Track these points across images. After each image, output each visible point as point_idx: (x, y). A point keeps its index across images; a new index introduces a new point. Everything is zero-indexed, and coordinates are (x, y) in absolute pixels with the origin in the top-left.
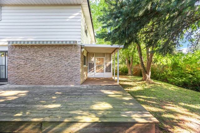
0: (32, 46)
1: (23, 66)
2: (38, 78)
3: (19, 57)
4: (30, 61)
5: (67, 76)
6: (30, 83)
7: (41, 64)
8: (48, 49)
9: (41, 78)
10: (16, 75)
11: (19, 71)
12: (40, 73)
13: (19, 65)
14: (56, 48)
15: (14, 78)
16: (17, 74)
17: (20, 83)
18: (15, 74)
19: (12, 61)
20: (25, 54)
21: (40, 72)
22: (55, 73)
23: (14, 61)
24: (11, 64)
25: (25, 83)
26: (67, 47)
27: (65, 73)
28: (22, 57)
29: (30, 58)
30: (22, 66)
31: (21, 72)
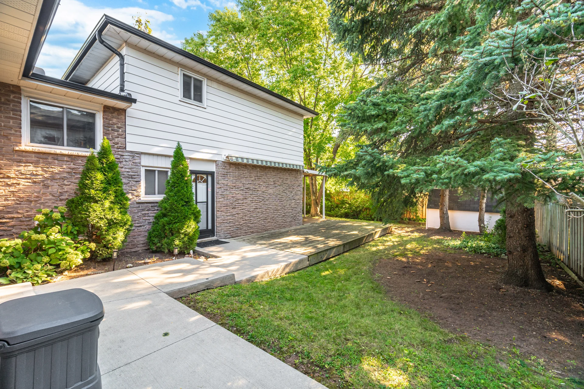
0: (254, 167)
1: (242, 202)
2: (261, 221)
3: (234, 185)
4: (251, 192)
5: (291, 214)
6: (251, 231)
7: (265, 198)
8: (273, 174)
9: (265, 221)
10: (231, 221)
11: (234, 211)
12: (264, 213)
13: (236, 201)
14: (281, 172)
15: (228, 225)
16: (232, 218)
17: (237, 233)
18: (228, 218)
19: (223, 194)
20: (244, 181)
21: (264, 211)
22: (280, 211)
23: (228, 193)
24: (223, 199)
25: (244, 232)
26: (291, 173)
27: (290, 209)
28: (241, 185)
29: (252, 187)
30: (240, 202)
31: (237, 214)
